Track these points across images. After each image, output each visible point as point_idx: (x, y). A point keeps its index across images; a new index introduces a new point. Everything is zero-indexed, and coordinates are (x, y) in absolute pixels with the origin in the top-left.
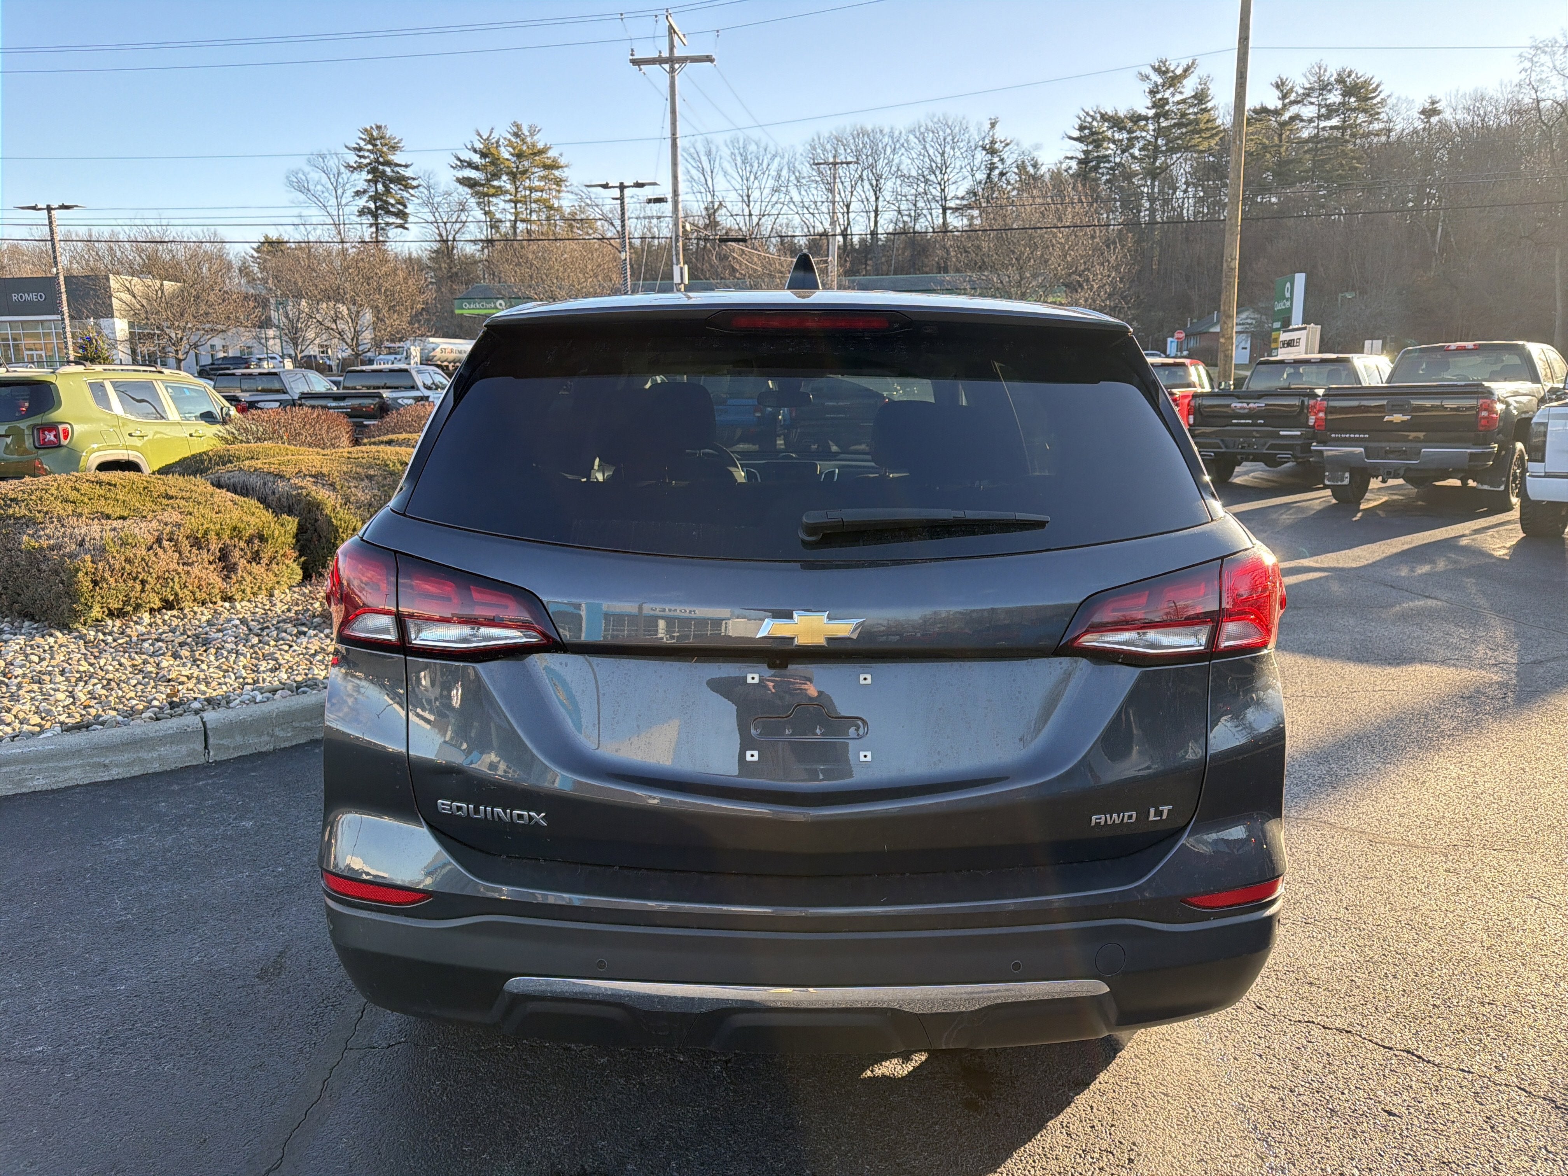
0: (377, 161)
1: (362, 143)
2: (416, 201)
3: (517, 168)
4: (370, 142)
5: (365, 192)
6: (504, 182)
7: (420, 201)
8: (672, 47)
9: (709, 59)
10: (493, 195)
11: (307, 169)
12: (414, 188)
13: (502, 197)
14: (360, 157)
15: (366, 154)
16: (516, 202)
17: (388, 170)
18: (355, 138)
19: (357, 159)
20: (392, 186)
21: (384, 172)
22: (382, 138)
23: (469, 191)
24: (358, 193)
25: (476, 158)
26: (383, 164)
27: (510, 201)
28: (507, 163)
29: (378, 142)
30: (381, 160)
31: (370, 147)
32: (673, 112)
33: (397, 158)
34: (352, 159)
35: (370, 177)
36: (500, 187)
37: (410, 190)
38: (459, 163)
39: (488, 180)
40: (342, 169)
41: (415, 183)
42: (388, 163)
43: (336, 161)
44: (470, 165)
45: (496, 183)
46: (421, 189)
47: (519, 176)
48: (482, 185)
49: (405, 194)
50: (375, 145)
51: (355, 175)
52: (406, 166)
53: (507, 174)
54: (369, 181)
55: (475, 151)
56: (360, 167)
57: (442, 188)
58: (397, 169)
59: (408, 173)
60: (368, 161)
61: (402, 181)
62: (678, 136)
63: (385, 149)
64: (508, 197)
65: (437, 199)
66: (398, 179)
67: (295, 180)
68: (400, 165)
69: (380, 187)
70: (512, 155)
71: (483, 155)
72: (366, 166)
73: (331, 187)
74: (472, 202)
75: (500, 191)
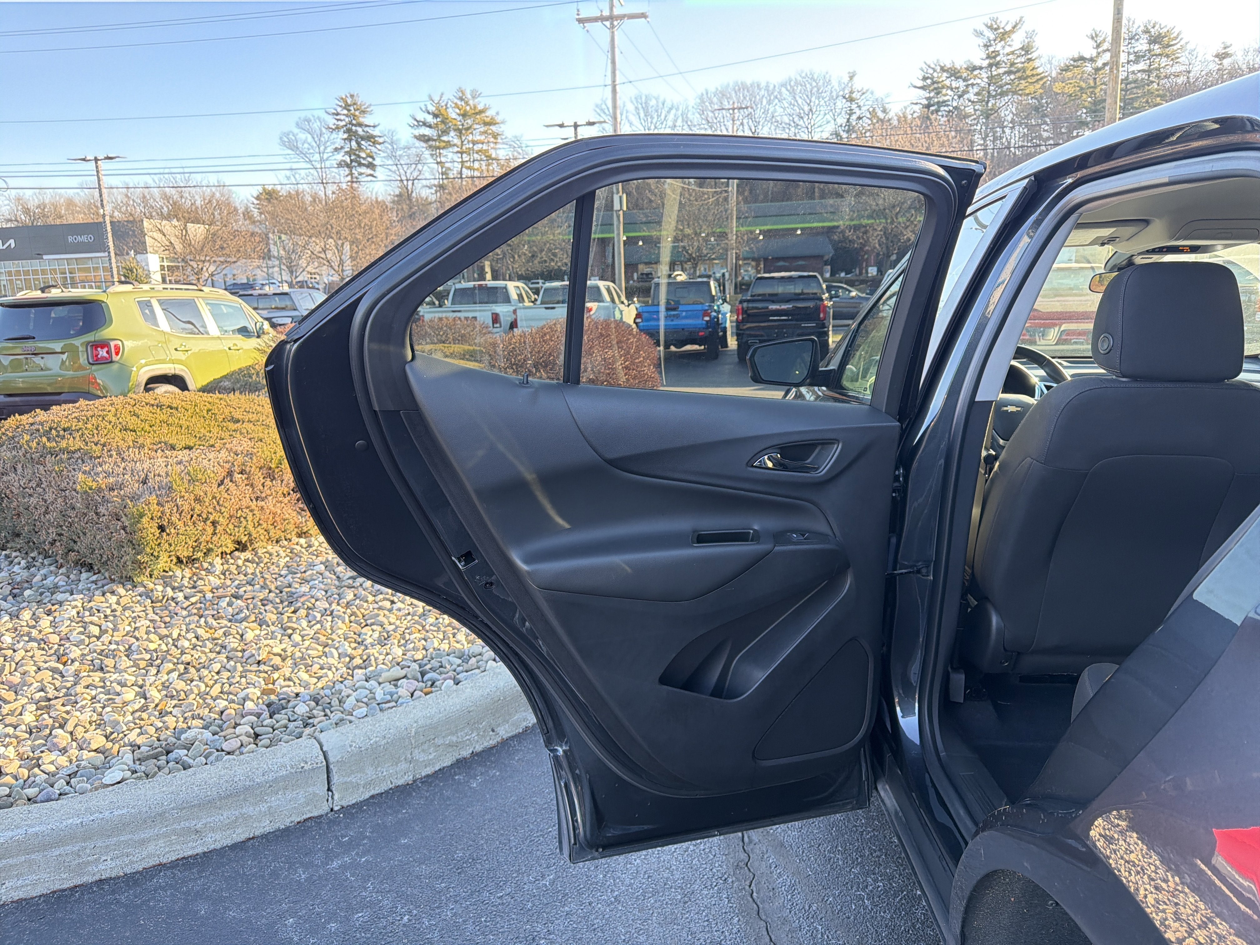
0: (350, 123)
1: (339, 109)
2: (383, 154)
3: (463, 125)
4: (345, 108)
5: (342, 148)
6: (452, 137)
7: (385, 155)
8: (612, 7)
9: (643, 16)
10: (444, 148)
11: (296, 131)
12: (380, 144)
13: (451, 149)
14: (338, 120)
15: (342, 117)
16: (462, 153)
17: (360, 130)
18: (333, 104)
19: (336, 121)
20: (363, 142)
21: (356, 131)
22: (355, 104)
23: (424, 145)
24: (336, 150)
25: (430, 119)
26: (355, 126)
27: (458, 152)
28: (454, 122)
29: (352, 108)
30: (354, 122)
31: (345, 112)
32: (613, 62)
33: (367, 120)
34: (331, 121)
35: (346, 136)
36: (449, 142)
37: (377, 146)
38: (416, 123)
39: (439, 136)
40: (324, 130)
41: (381, 140)
42: (360, 125)
43: (319, 124)
44: (425, 124)
45: (445, 138)
46: (386, 145)
47: (464, 132)
48: (435, 140)
49: (373, 149)
50: (349, 110)
51: (334, 135)
52: (374, 127)
53: (455, 130)
54: (345, 139)
55: (429, 113)
56: (338, 128)
57: (403, 143)
58: (366, 129)
59: (376, 132)
60: (343, 123)
61: (370, 138)
62: (617, 82)
63: (357, 113)
64: (456, 149)
65: (399, 153)
66: (368, 137)
67: (286, 140)
68: (369, 126)
69: (354, 144)
70: (459, 115)
71: (436, 116)
72: (342, 127)
73: (315, 145)
74: (427, 153)
75: (449, 145)
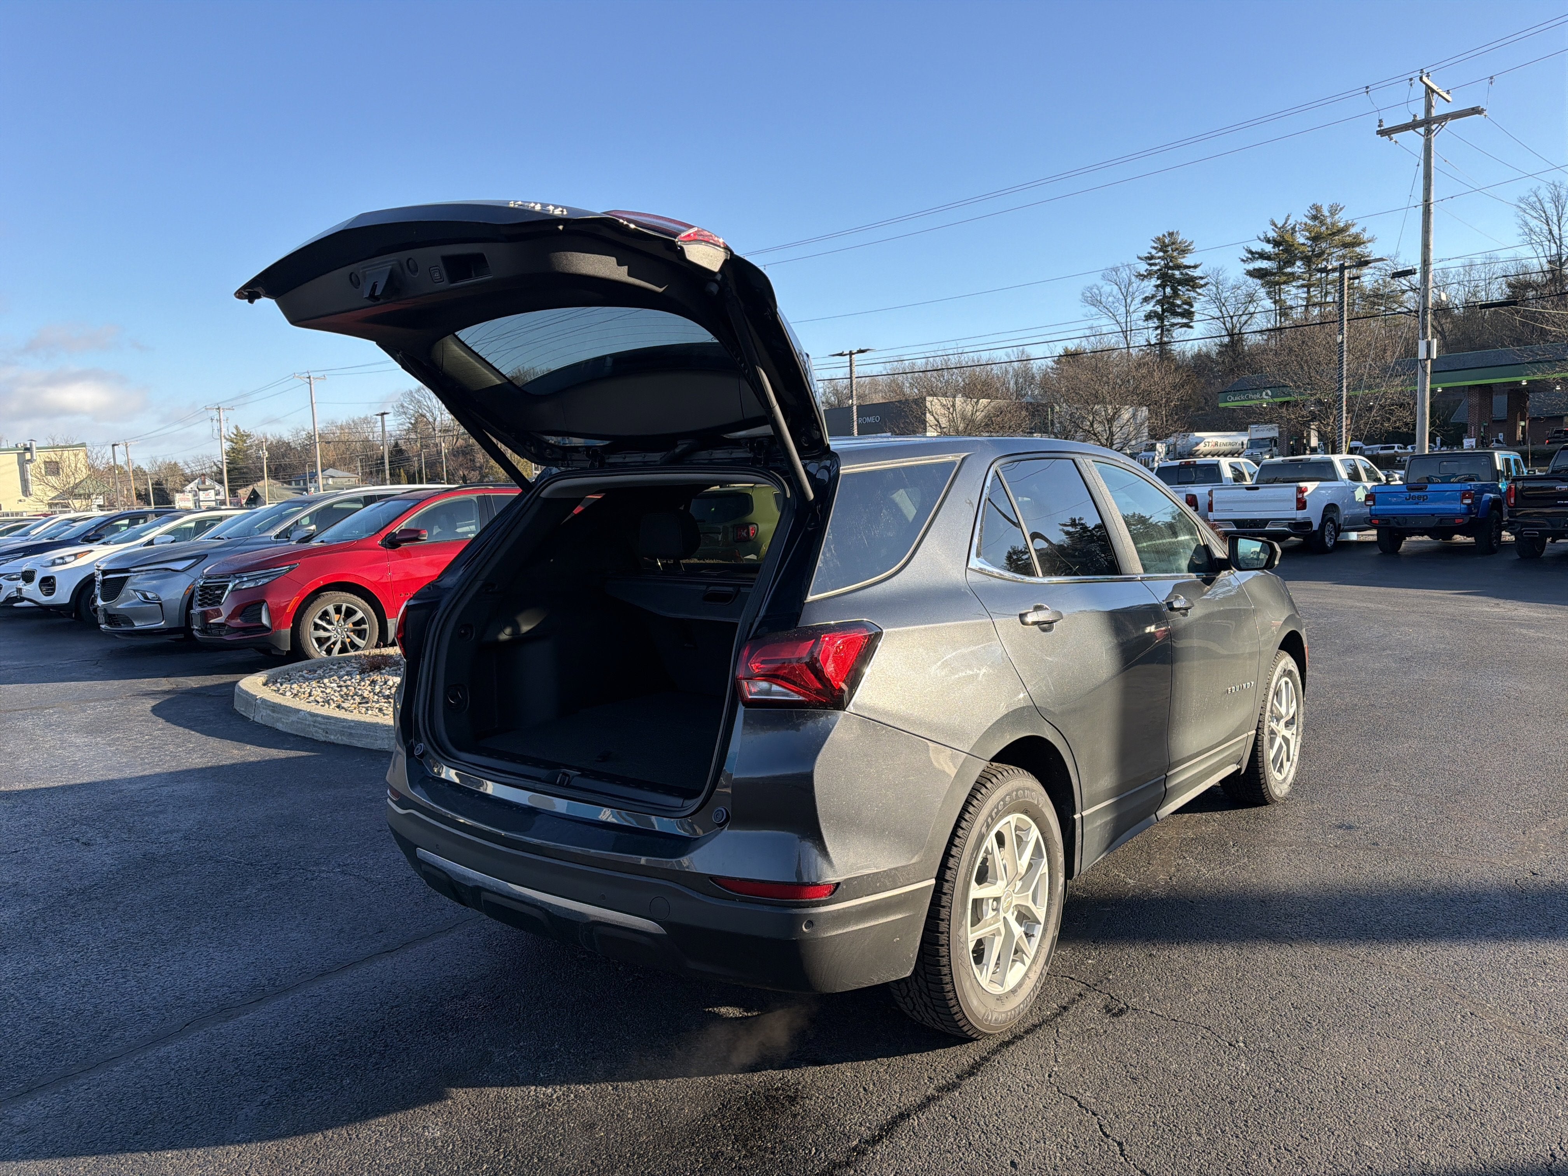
0: (1167, 266)
1: (1154, 252)
2: (1202, 299)
3: (1313, 251)
4: (1161, 250)
5: (1153, 297)
6: (1298, 267)
7: (1207, 298)
10: (1285, 283)
11: (1101, 283)
12: (1202, 286)
13: (1294, 284)
14: (1151, 265)
15: (1157, 261)
16: (1308, 287)
17: (1177, 273)
18: (1147, 247)
19: (1148, 267)
20: (1180, 288)
21: (1173, 275)
22: (1173, 243)
23: (1259, 282)
24: (1146, 300)
25: (1269, 248)
26: (1172, 268)
27: (1303, 286)
28: (1302, 248)
29: (1169, 249)
30: (1171, 264)
31: (1161, 254)
33: (1187, 260)
34: (1143, 267)
35: (1159, 282)
36: (1293, 274)
37: (1198, 290)
38: (1250, 256)
39: (1280, 268)
40: (1133, 278)
41: (1202, 282)
42: (1178, 267)
43: (1128, 272)
44: (1263, 256)
45: (1289, 270)
46: (1209, 287)
47: (1314, 259)
48: (1274, 274)
49: (1192, 294)
50: (1165, 252)
51: (1146, 282)
52: (1195, 267)
53: (1301, 259)
54: (1157, 286)
55: (1268, 241)
56: (1150, 274)
57: (1231, 282)
58: (1187, 271)
59: (1197, 273)
60: (1158, 267)
61: (1191, 282)
63: (1175, 254)
64: (1301, 282)
65: (1224, 295)
66: (1186, 280)
67: (1089, 295)
68: (1189, 267)
69: (1168, 290)
70: (1308, 239)
71: (1276, 243)
72: (1156, 272)
73: (1122, 297)
74: (1262, 292)
75: (1293, 277)
